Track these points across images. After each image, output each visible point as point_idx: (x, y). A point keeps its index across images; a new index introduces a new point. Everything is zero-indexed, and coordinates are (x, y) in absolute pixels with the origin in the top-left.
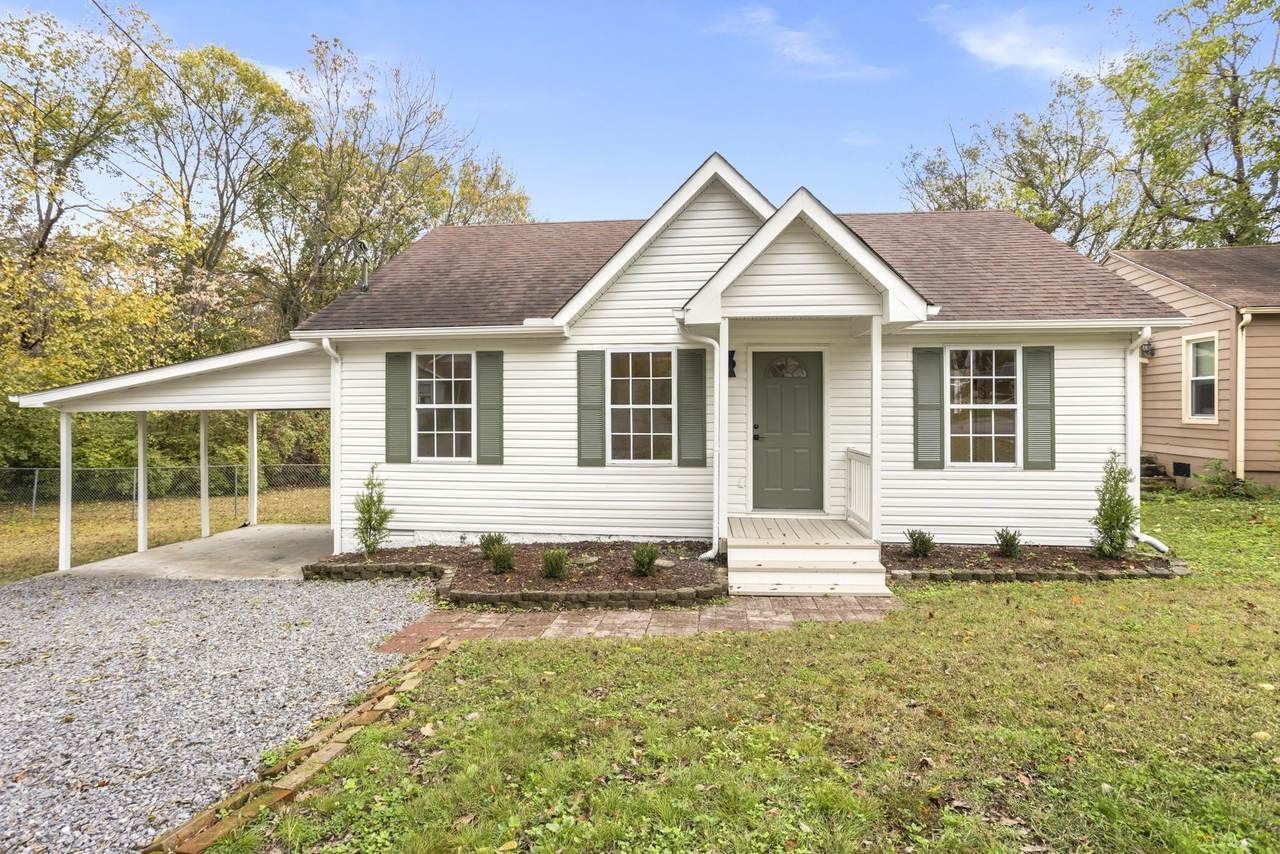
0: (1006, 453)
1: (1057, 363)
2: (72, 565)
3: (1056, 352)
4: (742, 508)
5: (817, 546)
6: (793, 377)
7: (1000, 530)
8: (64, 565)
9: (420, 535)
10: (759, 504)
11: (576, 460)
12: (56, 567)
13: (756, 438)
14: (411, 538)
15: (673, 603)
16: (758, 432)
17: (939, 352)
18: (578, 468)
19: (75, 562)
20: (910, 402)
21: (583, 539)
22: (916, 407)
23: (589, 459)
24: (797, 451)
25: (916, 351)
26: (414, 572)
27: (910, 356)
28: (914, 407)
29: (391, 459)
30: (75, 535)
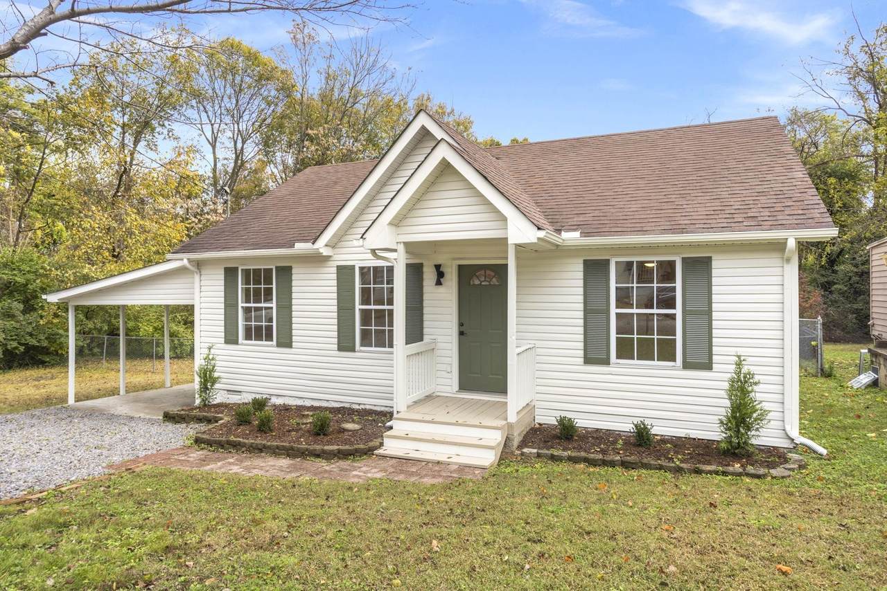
0: (667, 353)
1: (714, 272)
2: (76, 401)
3: (713, 263)
4: (448, 389)
5: (457, 424)
6: (490, 285)
7: (636, 421)
8: (71, 401)
9: (244, 395)
10: (464, 386)
11: (336, 346)
12: (67, 402)
13: (461, 333)
14: (239, 397)
15: (318, 456)
16: (463, 329)
17: (607, 262)
18: (337, 352)
19: (78, 399)
20: (581, 306)
21: (342, 405)
22: (587, 311)
23: (345, 345)
24: (493, 345)
25: (585, 262)
26: (213, 420)
27: (581, 267)
28: (584, 310)
29: (227, 341)
30: (77, 382)
